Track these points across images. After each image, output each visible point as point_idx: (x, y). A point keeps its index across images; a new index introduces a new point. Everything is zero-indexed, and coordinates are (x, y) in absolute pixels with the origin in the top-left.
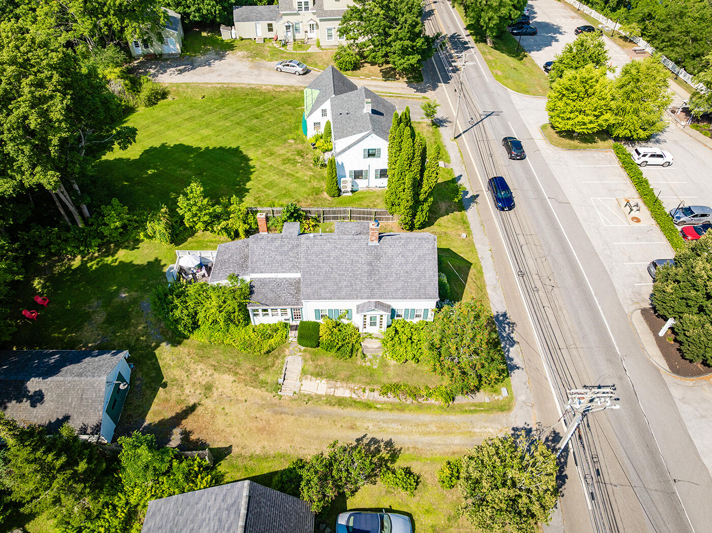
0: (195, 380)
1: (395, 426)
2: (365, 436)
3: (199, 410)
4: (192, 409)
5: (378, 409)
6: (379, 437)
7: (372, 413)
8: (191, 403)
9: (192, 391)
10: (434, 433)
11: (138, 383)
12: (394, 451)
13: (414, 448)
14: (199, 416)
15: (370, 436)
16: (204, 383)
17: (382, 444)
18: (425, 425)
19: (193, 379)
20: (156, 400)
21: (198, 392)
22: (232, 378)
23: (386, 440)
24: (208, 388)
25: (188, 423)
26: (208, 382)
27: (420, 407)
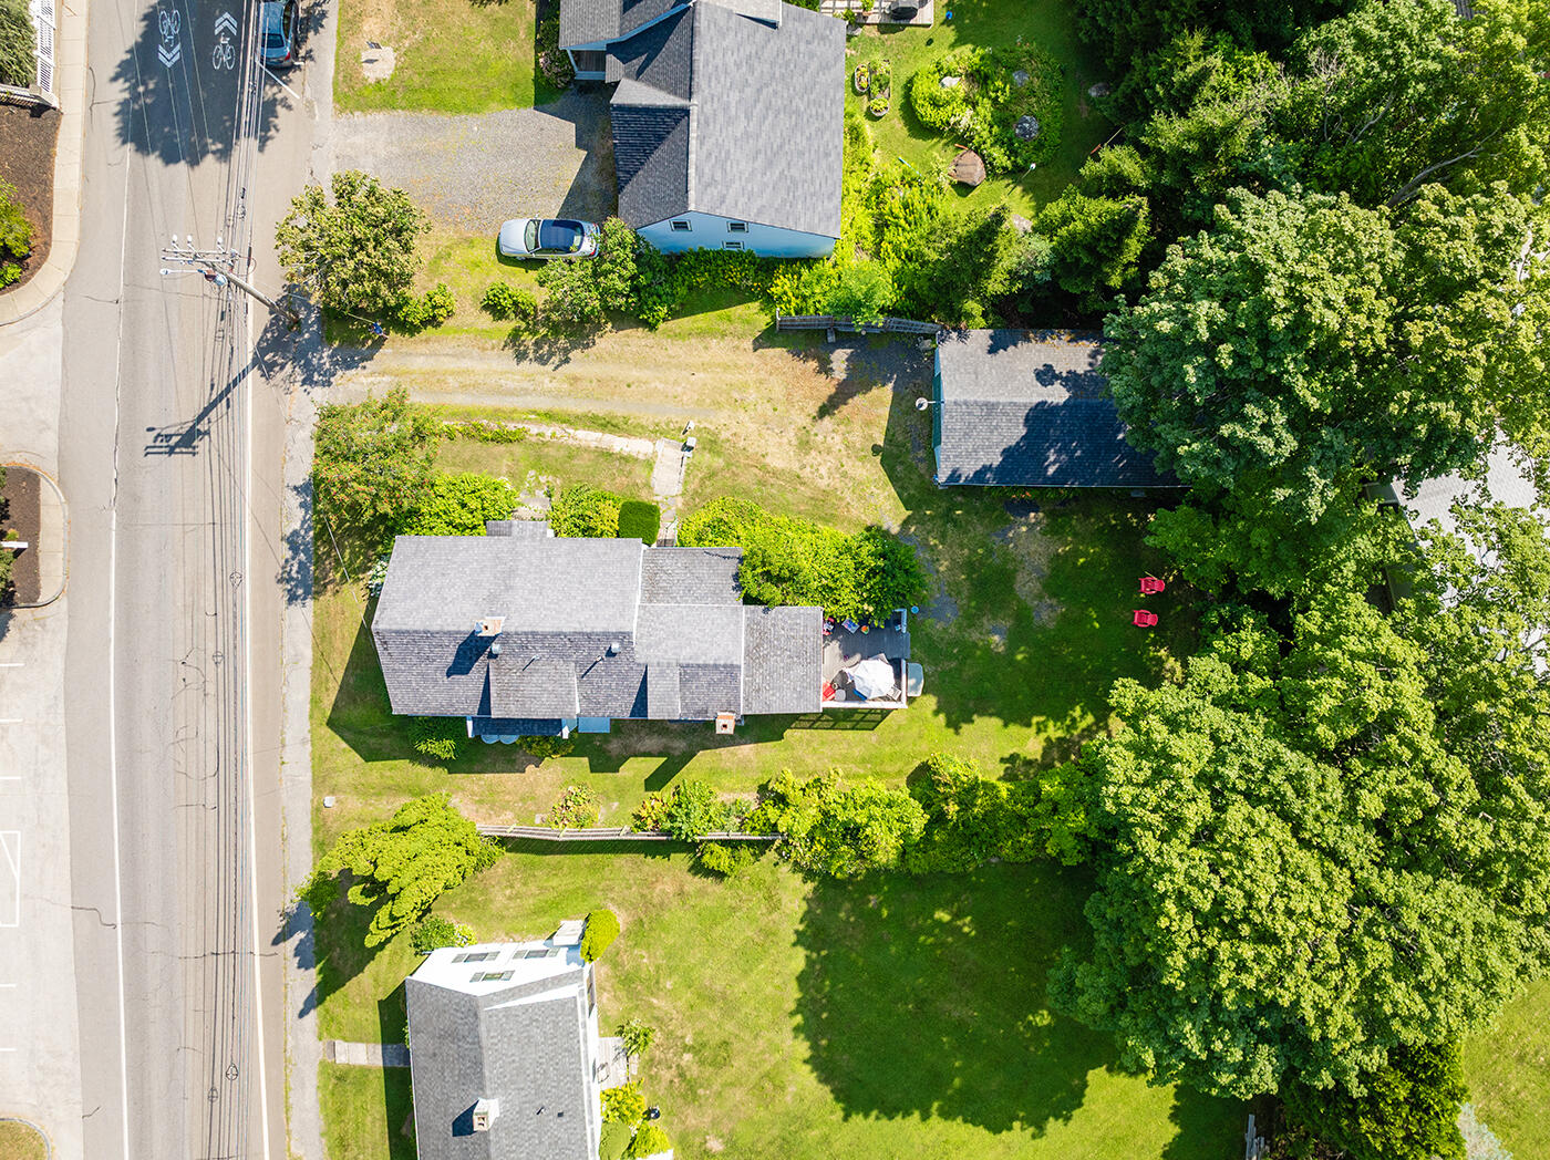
0: (828, 458)
1: (511, 385)
2: (556, 368)
3: (813, 409)
4: (825, 411)
5: (534, 412)
6: (535, 365)
7: (544, 404)
8: (827, 419)
9: (829, 439)
10: (452, 373)
11: (921, 454)
12: (514, 345)
13: (484, 349)
14: (811, 398)
15: (550, 367)
16: (813, 453)
17: (531, 356)
18: (464, 388)
19: (831, 461)
20: (885, 424)
21: (820, 438)
22: (768, 460)
23: (526, 362)
24: (805, 445)
25: (826, 387)
26: (806, 454)
27: (467, 415)
